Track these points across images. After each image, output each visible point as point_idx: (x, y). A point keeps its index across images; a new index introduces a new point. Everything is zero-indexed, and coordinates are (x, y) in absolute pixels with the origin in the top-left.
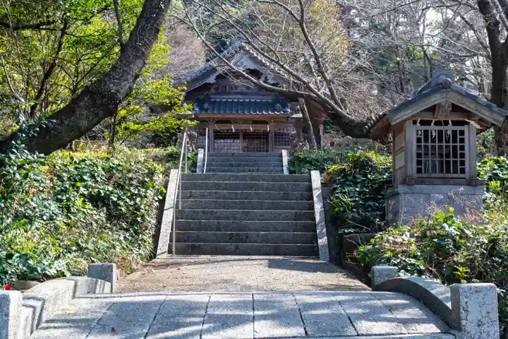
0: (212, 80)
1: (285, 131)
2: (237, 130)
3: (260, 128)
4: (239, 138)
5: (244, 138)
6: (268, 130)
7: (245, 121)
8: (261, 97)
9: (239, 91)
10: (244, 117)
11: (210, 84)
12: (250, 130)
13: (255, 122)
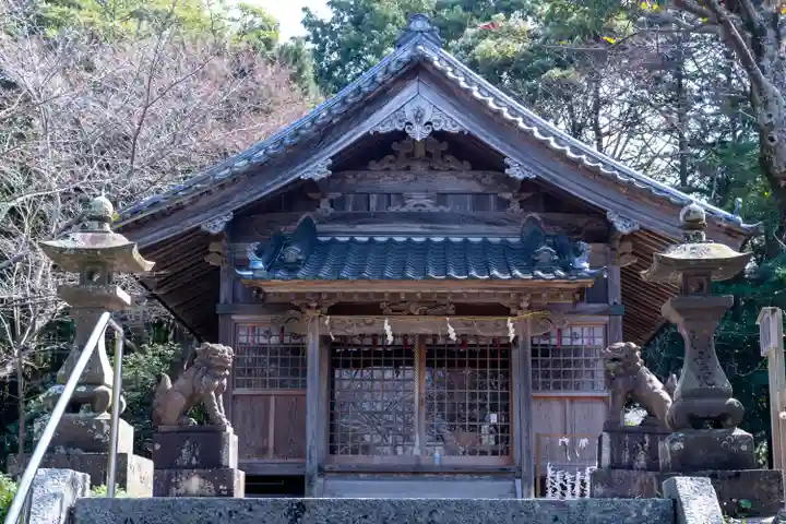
0: (317, 168)
1: (566, 342)
2: (405, 337)
3: (483, 329)
4: (411, 363)
5: (430, 364)
6: (512, 335)
7: (432, 305)
8: (483, 228)
9: (410, 206)
10: (427, 288)
11: (311, 184)
12: (447, 336)
13: (463, 310)
